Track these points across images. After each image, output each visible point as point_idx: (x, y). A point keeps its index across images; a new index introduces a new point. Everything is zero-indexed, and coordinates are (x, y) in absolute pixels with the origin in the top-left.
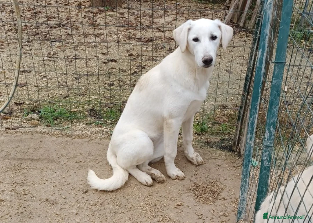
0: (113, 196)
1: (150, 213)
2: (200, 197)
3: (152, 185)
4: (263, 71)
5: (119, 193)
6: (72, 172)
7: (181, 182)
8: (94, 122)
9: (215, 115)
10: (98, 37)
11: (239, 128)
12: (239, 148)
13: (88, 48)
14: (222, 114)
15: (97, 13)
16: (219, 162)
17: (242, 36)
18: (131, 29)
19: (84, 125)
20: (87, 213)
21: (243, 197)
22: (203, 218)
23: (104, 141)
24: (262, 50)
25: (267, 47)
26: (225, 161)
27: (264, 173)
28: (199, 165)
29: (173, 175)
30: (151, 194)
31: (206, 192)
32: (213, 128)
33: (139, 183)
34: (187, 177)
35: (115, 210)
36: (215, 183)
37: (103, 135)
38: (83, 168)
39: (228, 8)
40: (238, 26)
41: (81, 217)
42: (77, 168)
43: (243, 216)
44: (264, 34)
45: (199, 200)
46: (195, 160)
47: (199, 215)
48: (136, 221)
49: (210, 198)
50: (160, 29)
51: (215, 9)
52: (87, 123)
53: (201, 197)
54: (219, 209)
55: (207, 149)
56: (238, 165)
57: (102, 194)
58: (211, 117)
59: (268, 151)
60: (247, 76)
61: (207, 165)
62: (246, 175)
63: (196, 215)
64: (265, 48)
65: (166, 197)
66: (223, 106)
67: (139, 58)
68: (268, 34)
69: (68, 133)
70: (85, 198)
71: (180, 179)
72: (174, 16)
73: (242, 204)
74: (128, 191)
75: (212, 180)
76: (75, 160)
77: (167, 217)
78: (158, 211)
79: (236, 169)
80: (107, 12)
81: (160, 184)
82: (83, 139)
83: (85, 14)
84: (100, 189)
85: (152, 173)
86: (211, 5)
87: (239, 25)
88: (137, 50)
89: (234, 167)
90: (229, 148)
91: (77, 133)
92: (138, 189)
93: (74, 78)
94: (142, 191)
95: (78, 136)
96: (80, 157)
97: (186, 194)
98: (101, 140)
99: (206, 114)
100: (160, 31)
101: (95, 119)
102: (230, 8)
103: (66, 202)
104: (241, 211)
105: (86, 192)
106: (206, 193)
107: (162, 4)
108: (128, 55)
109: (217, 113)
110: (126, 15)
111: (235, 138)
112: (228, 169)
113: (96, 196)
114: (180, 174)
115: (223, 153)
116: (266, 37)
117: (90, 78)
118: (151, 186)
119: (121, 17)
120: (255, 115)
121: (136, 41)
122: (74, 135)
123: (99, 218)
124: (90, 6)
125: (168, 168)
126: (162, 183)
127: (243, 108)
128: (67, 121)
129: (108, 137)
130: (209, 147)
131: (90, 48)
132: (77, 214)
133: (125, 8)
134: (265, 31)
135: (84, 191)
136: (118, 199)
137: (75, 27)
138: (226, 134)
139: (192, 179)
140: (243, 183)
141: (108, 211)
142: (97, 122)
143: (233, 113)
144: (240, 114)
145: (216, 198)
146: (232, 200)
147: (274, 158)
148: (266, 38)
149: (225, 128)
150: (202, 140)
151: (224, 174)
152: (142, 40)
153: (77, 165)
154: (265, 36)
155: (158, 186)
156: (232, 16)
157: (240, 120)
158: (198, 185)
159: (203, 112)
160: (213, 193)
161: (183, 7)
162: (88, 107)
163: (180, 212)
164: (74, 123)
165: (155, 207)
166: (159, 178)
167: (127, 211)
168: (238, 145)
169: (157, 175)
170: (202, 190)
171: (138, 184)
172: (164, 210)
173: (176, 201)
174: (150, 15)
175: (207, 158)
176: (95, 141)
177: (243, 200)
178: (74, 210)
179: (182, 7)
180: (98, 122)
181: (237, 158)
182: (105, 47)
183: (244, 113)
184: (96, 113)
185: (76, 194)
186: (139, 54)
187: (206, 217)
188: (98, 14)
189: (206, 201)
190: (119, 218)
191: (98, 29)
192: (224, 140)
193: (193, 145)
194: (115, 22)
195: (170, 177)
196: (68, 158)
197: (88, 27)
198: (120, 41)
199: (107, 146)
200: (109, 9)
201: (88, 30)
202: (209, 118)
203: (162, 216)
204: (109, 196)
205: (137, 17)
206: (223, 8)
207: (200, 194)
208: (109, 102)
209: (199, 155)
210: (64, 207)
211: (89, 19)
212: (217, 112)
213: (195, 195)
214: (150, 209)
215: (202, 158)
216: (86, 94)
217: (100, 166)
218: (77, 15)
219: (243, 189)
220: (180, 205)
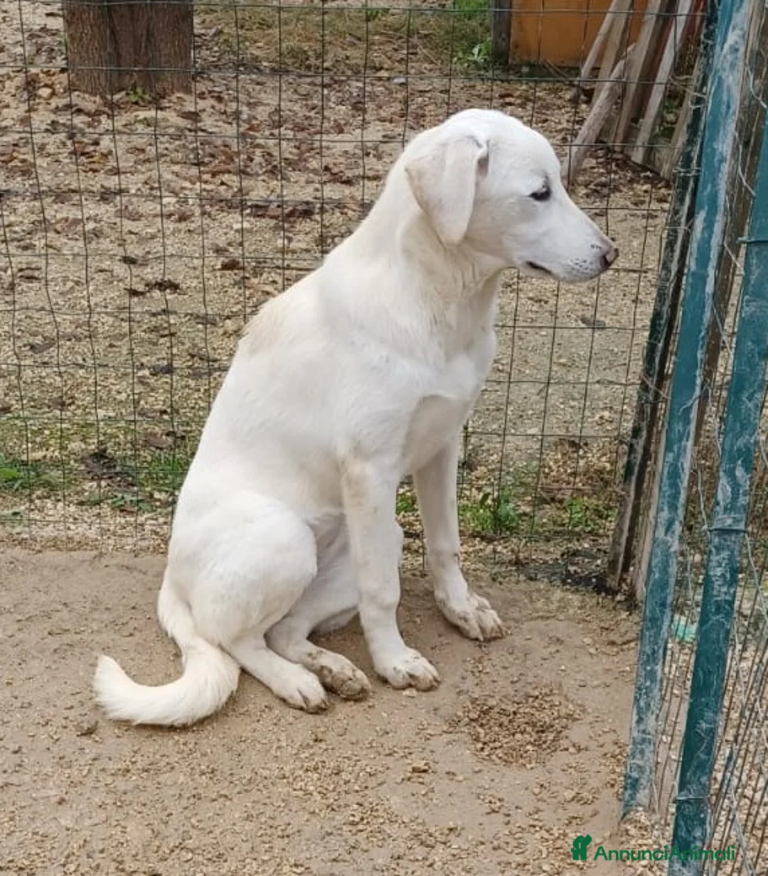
0: (185, 744)
1: (319, 798)
2: (491, 745)
3: (323, 706)
4: (710, 288)
5: (206, 732)
6: (35, 666)
7: (425, 697)
8: (107, 498)
9: (544, 472)
10: (107, 199)
11: (630, 506)
12: (629, 581)
13: (72, 239)
14: (569, 471)
15: (98, 113)
16: (560, 628)
17: (639, 196)
18: (229, 172)
19: (72, 508)
20: (97, 800)
21: (644, 732)
22: (504, 810)
23: (145, 559)
24: (708, 213)
25: (722, 203)
26: (581, 626)
27: (713, 625)
28: (489, 639)
29: (393, 672)
30: (320, 736)
31: (513, 731)
32: (536, 518)
33: (277, 701)
34: (448, 681)
35: (196, 788)
36: (548, 699)
37: (143, 539)
38: (77, 654)
39: (589, 95)
40: (625, 162)
41: (78, 813)
42: (55, 651)
43: (642, 796)
44: (714, 158)
45: (488, 755)
46: (474, 623)
47: (490, 802)
48: (271, 822)
49: (529, 747)
50: (335, 170)
51: (540, 98)
52: (82, 499)
53: (497, 744)
54: (559, 781)
55: (517, 585)
56: (627, 638)
57: (147, 737)
58: (530, 479)
59: (728, 546)
60: (657, 316)
61: (518, 640)
62: (654, 652)
63: (480, 801)
64: (717, 207)
65: (374, 744)
66: (573, 444)
67: (261, 274)
68: (728, 157)
69: (18, 534)
70: (87, 751)
71: (423, 686)
72: (387, 124)
73: (638, 756)
74: (238, 726)
75: (536, 688)
76: (48, 626)
77: (377, 810)
78: (346, 792)
79: (618, 653)
80: (137, 110)
81: (352, 703)
82: (73, 553)
83: (53, 117)
84: (139, 722)
85: (323, 668)
86: (524, 87)
87: (629, 158)
88: (254, 247)
89: (613, 643)
90: (594, 580)
91: (49, 531)
92: (275, 721)
93: (25, 346)
94: (290, 727)
95: (55, 544)
96: (65, 613)
97: (444, 735)
98: (136, 556)
99: (511, 470)
100: (337, 178)
101: (109, 485)
102: (595, 93)
103: (20, 765)
104: (637, 780)
105: (89, 732)
106: (514, 735)
107: (342, 81)
108: (219, 266)
109: (550, 468)
110: (208, 122)
111: (616, 543)
112: (592, 650)
113: (128, 743)
114: (422, 667)
115: (575, 599)
116: (722, 168)
117: (84, 346)
118: (320, 710)
119: (189, 126)
120: (683, 443)
121: (248, 215)
122: (39, 539)
123: (139, 816)
124: (71, 88)
125: (374, 647)
126: (356, 701)
127: (644, 434)
128: (8, 494)
129: (162, 546)
130: (522, 577)
131: (77, 240)
132: (61, 802)
133: (202, 96)
134: (715, 146)
135: (82, 728)
136: (204, 755)
137: (19, 164)
138: (584, 536)
139: (464, 687)
140: (642, 680)
141: (172, 792)
142: (120, 495)
143: (608, 465)
144: (633, 456)
145: (549, 748)
146: (604, 750)
147: (755, 613)
148: (719, 170)
149: (580, 515)
150: (497, 556)
151: (577, 669)
152: (270, 213)
153: (54, 642)
154: (716, 164)
155: (343, 711)
156: (603, 123)
157: (634, 479)
158: (485, 708)
159: (500, 462)
160: (538, 732)
161: (421, 91)
162: (83, 446)
163: (423, 792)
164: (37, 501)
165: (335, 778)
166: (350, 682)
167: (239, 793)
168: (625, 569)
169: (339, 673)
170: (501, 725)
171: (273, 704)
172: (366, 787)
173: (409, 757)
174: (297, 120)
175: (516, 615)
176: (115, 561)
177: (644, 740)
178: (51, 789)
179: (418, 94)
180: (123, 498)
181: (624, 615)
182: (133, 236)
183: (646, 449)
184: (115, 467)
185: (55, 737)
186: (260, 263)
187: (517, 808)
188: (103, 118)
189: (513, 757)
190: (211, 814)
191: (106, 173)
192: (576, 553)
193: (465, 573)
194: (167, 145)
195: (384, 681)
196: (19, 618)
197: (67, 164)
198: (189, 217)
199: (160, 575)
200: (143, 100)
201: (66, 174)
202: (522, 484)
203: (361, 805)
204: (171, 743)
205: (250, 129)
206: (568, 95)
207: (492, 736)
208: (157, 429)
209: (486, 602)
210: (14, 779)
211: (71, 136)
212: (551, 463)
213: (477, 740)
214: (319, 783)
215: (499, 616)
216: (73, 403)
217: (138, 644)
218: (25, 121)
219: (642, 704)
220: (425, 771)
